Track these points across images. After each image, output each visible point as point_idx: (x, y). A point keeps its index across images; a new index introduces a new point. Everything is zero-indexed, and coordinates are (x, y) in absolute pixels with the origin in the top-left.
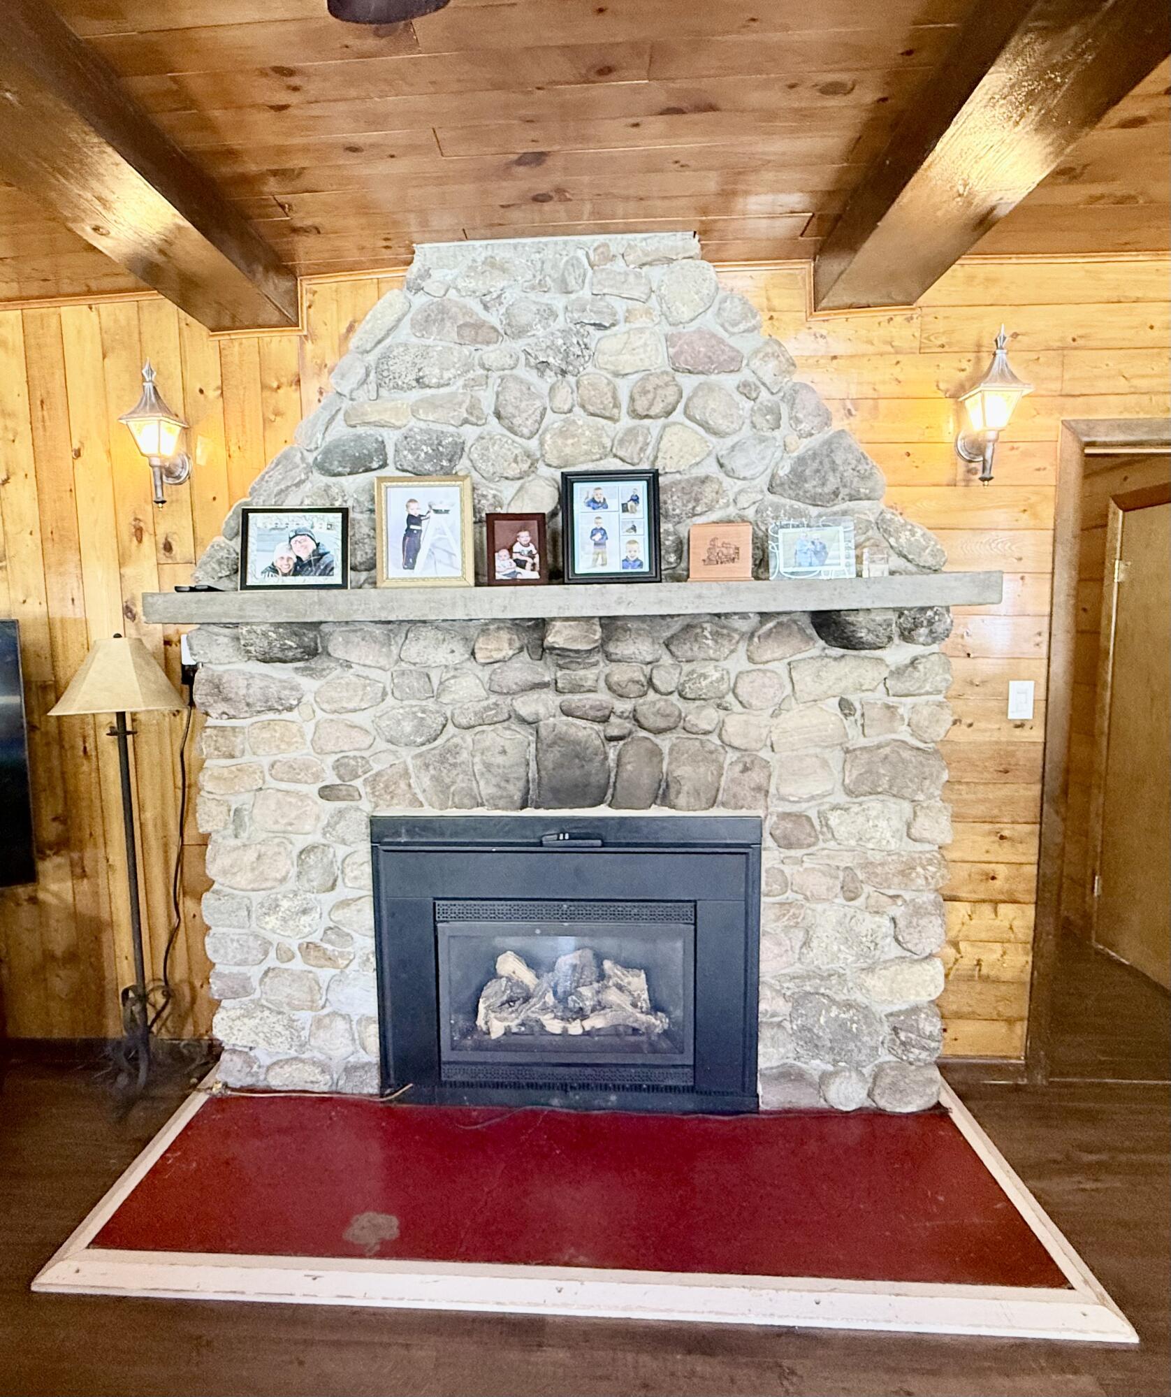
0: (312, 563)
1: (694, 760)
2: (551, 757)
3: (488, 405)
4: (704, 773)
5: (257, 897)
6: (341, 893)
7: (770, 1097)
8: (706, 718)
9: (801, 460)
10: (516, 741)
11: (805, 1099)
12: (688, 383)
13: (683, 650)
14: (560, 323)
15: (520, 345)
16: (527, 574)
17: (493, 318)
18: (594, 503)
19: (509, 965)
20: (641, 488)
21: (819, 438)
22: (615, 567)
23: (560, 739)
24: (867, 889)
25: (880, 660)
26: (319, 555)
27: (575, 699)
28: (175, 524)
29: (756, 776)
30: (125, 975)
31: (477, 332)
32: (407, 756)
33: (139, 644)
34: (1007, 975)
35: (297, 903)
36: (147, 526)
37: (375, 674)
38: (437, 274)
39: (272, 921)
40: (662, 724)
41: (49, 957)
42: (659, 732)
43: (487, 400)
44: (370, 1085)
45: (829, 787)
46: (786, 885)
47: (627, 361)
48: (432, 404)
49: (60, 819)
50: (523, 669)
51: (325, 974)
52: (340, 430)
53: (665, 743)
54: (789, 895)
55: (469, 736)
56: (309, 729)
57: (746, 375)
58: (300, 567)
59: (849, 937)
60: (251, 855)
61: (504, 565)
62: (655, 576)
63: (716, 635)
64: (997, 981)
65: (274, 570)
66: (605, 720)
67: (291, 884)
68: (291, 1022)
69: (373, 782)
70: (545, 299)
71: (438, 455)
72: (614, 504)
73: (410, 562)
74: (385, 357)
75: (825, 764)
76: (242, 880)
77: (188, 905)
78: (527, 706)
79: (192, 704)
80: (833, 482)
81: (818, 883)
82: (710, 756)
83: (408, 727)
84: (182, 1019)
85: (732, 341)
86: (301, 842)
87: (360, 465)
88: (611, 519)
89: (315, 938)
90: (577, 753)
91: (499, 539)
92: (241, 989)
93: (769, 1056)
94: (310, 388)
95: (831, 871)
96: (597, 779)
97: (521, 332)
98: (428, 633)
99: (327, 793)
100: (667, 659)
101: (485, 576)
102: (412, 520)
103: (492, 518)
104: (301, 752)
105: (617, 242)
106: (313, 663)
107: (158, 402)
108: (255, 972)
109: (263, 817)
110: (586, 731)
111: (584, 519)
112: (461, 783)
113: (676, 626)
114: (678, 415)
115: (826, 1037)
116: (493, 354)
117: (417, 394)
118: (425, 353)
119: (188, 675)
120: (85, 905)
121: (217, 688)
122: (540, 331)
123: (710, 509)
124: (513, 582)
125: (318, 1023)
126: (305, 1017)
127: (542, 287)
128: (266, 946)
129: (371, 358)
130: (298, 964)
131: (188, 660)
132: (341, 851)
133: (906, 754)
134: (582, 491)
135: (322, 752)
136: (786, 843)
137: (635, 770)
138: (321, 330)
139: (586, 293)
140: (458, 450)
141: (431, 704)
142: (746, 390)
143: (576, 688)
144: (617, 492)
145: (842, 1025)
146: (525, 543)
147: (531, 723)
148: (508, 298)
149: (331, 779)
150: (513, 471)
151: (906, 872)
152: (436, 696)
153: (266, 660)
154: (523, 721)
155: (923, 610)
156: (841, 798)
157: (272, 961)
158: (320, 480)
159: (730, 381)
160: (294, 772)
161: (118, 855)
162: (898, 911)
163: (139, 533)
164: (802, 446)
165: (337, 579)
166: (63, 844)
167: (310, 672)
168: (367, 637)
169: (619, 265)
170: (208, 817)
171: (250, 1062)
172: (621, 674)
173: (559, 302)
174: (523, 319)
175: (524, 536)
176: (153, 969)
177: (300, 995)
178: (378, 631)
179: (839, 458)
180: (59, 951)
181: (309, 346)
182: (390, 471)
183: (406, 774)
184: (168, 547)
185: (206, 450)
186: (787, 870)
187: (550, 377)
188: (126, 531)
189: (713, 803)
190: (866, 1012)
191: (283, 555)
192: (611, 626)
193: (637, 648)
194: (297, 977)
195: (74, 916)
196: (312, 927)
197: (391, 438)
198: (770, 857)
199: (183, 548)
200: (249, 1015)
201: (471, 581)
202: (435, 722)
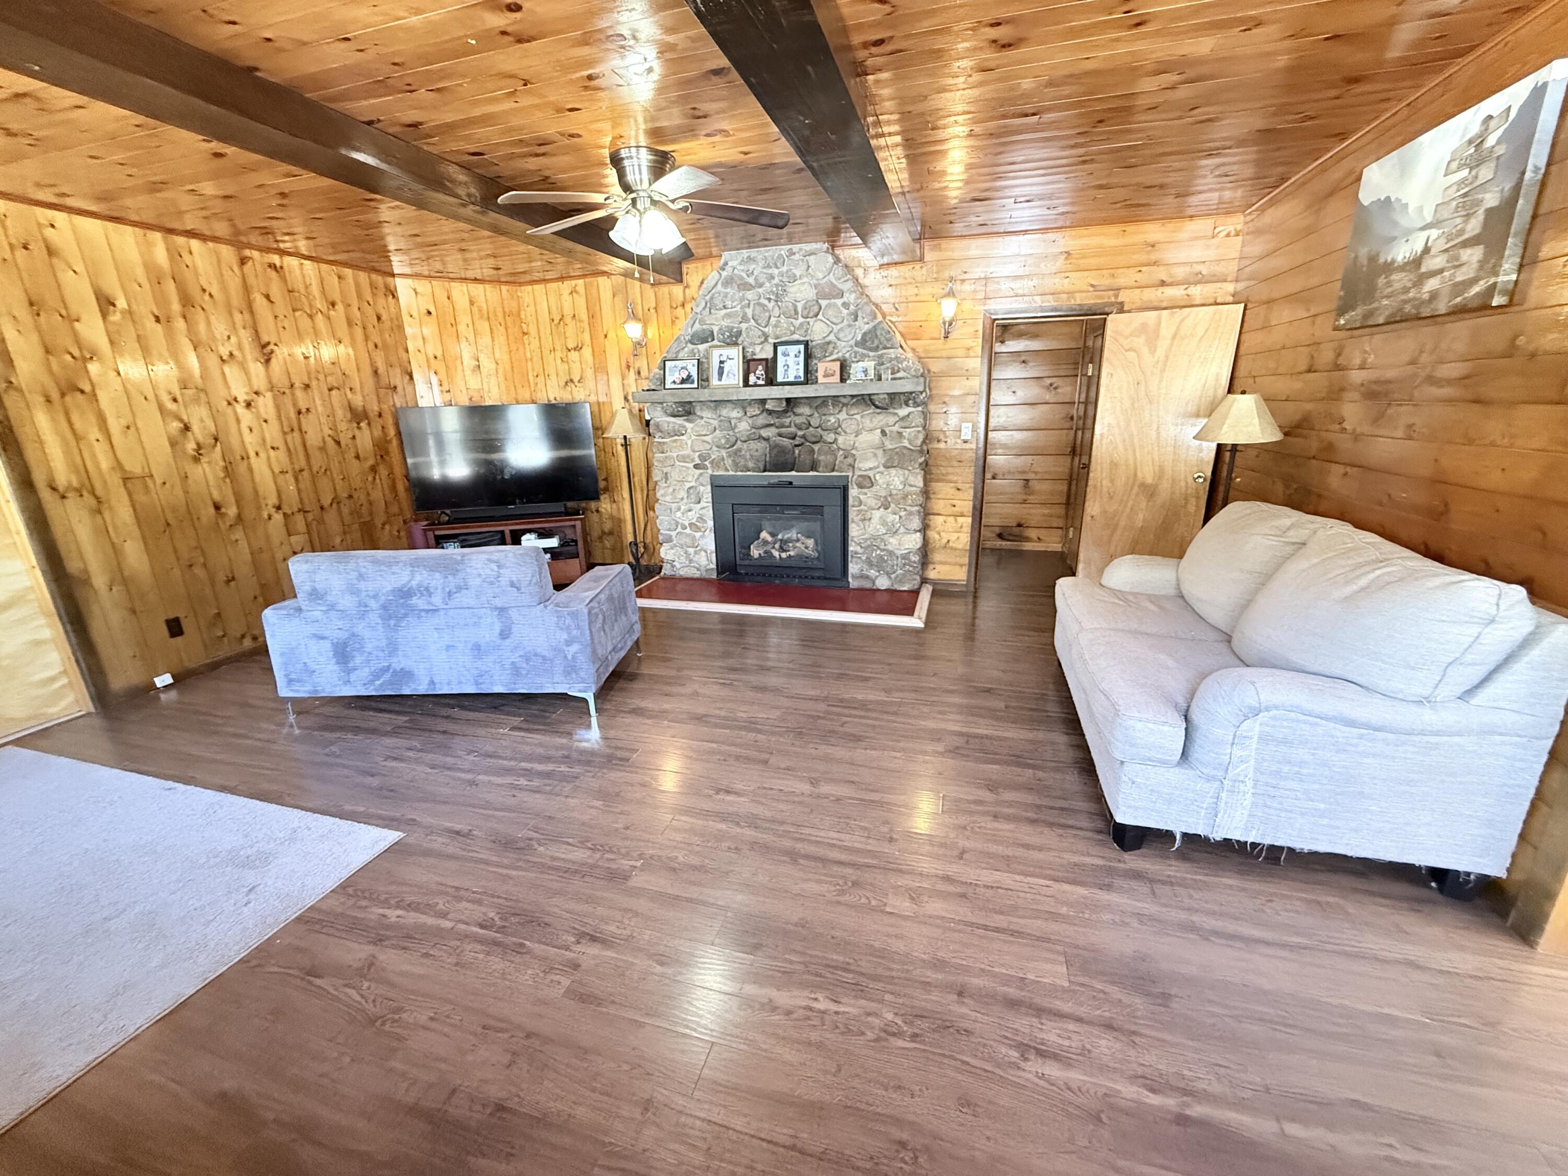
0: (687, 380)
1: (826, 454)
2: (775, 451)
3: (750, 316)
4: (830, 458)
5: (674, 506)
6: (703, 504)
7: (853, 583)
8: (830, 437)
9: (865, 334)
10: (761, 446)
11: (867, 585)
12: (824, 303)
13: (821, 411)
14: (776, 281)
15: (760, 290)
16: (761, 382)
17: (751, 280)
18: (785, 354)
19: (764, 535)
20: (802, 347)
21: (872, 325)
22: (791, 379)
23: (777, 446)
24: (892, 505)
25: (896, 414)
26: (689, 376)
27: (783, 430)
28: (642, 363)
29: (850, 460)
30: (630, 538)
31: (745, 286)
32: (724, 453)
33: (630, 412)
34: (960, 546)
35: (687, 507)
36: (631, 364)
37: (712, 421)
38: (730, 264)
39: (679, 514)
40: (814, 439)
41: (603, 533)
42: (814, 443)
43: (749, 312)
44: (714, 576)
45: (876, 464)
46: (861, 503)
47: (799, 296)
48: (728, 316)
49: (606, 479)
50: (762, 420)
51: (698, 535)
52: (697, 326)
53: (816, 447)
54: (862, 507)
55: (745, 445)
56: (689, 442)
57: (845, 299)
58: (683, 381)
59: (884, 523)
60: (671, 490)
61: (752, 378)
62: (806, 382)
63: (833, 405)
64: (956, 549)
65: (674, 382)
66: (794, 438)
67: (685, 501)
68: (686, 553)
69: (712, 463)
70: (770, 271)
71: (731, 336)
72: (792, 354)
73: (720, 380)
74: (712, 298)
75: (875, 455)
76: (668, 498)
77: (651, 513)
78: (765, 433)
79: (649, 435)
80: (876, 342)
81: (873, 502)
82: (833, 453)
83: (723, 441)
84: (651, 557)
85: (840, 286)
86: (688, 485)
87: (703, 341)
88: (791, 360)
89: (694, 521)
90: (782, 450)
91: (752, 369)
92: (669, 540)
93: (853, 568)
94: (688, 307)
95: (877, 497)
96: (791, 461)
97: (761, 286)
98: (729, 405)
99: (696, 467)
100: (816, 415)
101: (746, 383)
102: (722, 362)
103: (749, 361)
104: (688, 452)
105: (796, 248)
106: (691, 417)
107: (634, 316)
108: (673, 534)
109: (675, 475)
110: (786, 442)
111: (781, 360)
112: (742, 462)
113: (819, 401)
114: (820, 316)
115: (875, 561)
116: (750, 295)
117: (724, 312)
118: (726, 295)
119: (648, 423)
120: (615, 513)
121: (657, 426)
122: (768, 284)
123: (831, 354)
124: (756, 385)
125: (696, 552)
126: (691, 550)
127: (769, 267)
128: (677, 524)
129: (708, 298)
130: (688, 531)
131: (648, 418)
132: (702, 488)
133: (905, 451)
134: (780, 349)
135: (694, 451)
136: (860, 486)
137: (805, 459)
138: (691, 284)
139: (784, 269)
140: (739, 333)
141: (731, 433)
142: (846, 305)
143: (783, 426)
144: (793, 349)
145: (881, 557)
146: (760, 371)
147: (767, 439)
148: (756, 273)
149: (698, 461)
150: (759, 341)
151: (905, 497)
152: (733, 429)
153: (674, 416)
154: (764, 439)
155: (911, 393)
156: (882, 469)
157: (679, 529)
158: (690, 346)
159: (839, 302)
160: (684, 459)
161: (626, 495)
162: (903, 514)
163: (628, 367)
164: (866, 328)
165: (695, 385)
166: (606, 490)
167: (688, 421)
168: (709, 408)
169: (797, 257)
170: (656, 476)
171: (673, 566)
172: (799, 420)
173: (776, 271)
174: (761, 281)
175: (760, 367)
176: (640, 538)
177: (689, 541)
178: (712, 405)
179: (878, 333)
180: (606, 530)
181: (687, 291)
182: (716, 342)
183: (723, 459)
184: (639, 373)
185: (652, 332)
186: (862, 497)
187: (773, 303)
188: (624, 365)
189: (833, 470)
190: (891, 553)
191: (677, 377)
192: (790, 402)
193: (805, 410)
194: (688, 535)
195: (612, 517)
196: (693, 516)
197: (716, 329)
198: (853, 492)
199: (644, 373)
200: (672, 548)
201: (741, 384)
202: (733, 439)
